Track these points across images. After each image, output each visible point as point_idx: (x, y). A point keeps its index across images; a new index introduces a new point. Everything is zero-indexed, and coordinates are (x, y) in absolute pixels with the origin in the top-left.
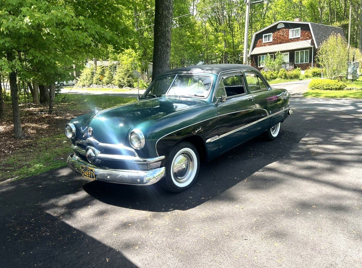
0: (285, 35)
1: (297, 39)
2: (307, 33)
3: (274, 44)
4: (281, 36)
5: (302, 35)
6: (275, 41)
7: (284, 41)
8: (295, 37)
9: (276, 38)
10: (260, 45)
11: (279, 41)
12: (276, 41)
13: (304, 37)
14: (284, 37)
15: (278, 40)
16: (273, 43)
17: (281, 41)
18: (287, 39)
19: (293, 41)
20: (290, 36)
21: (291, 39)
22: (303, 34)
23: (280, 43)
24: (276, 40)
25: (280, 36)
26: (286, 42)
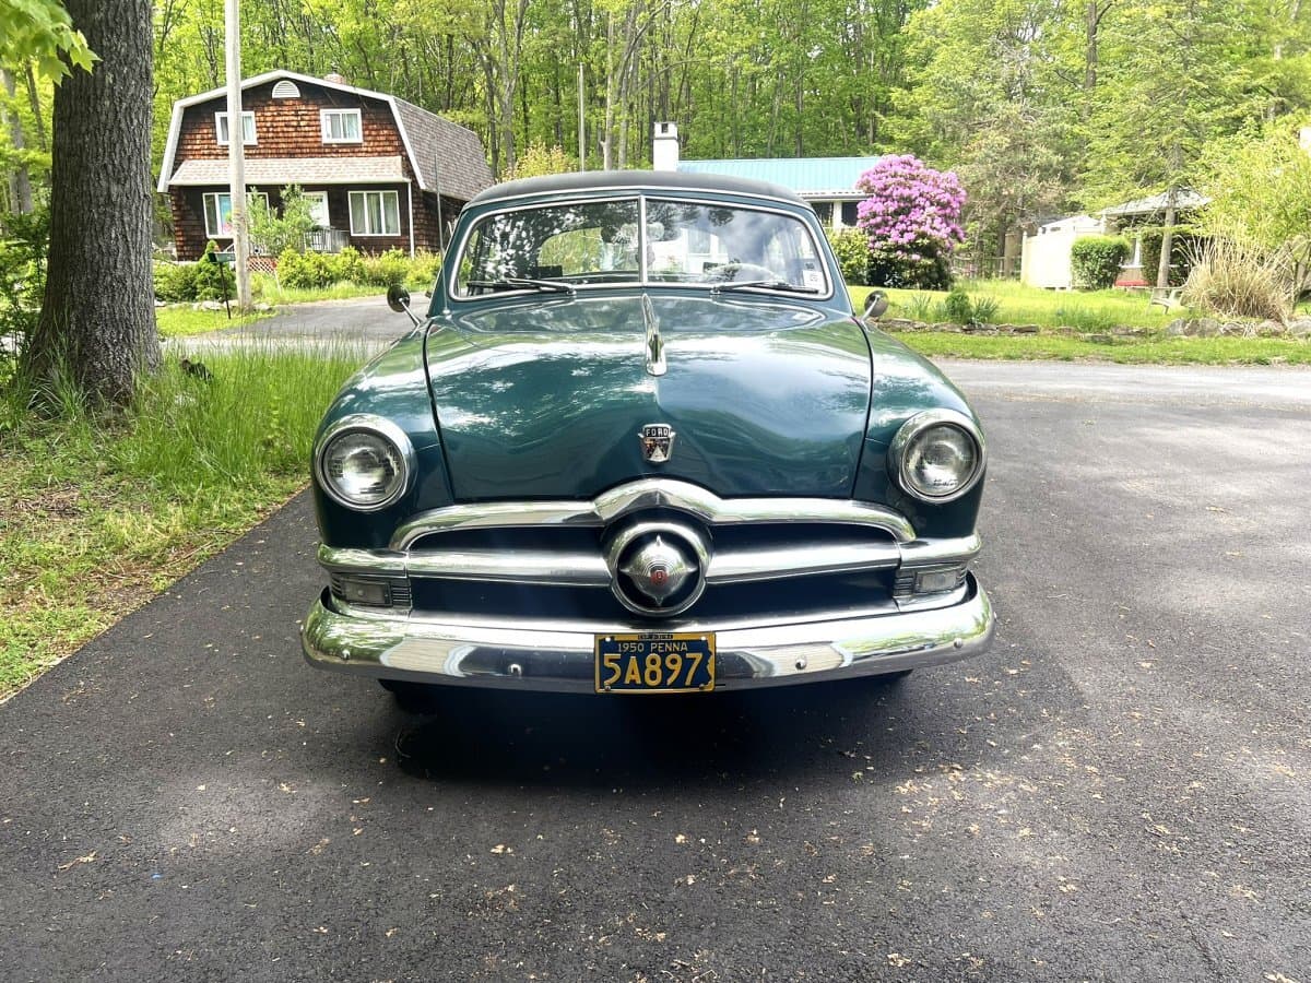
0: (307, 129)
1: (352, 149)
2: (385, 132)
3: (265, 156)
4: (291, 129)
5: (370, 138)
6: (268, 145)
7: (304, 151)
8: (343, 140)
9: (270, 135)
10: (206, 152)
11: (284, 146)
12: (274, 146)
13: (376, 144)
14: (303, 134)
15: (277, 143)
16: (262, 151)
17: (291, 146)
18: (316, 145)
19: (337, 152)
20: (323, 133)
21: (329, 146)
22: (373, 133)
23: (291, 155)
24: (270, 140)
25: (285, 129)
26: (311, 154)
